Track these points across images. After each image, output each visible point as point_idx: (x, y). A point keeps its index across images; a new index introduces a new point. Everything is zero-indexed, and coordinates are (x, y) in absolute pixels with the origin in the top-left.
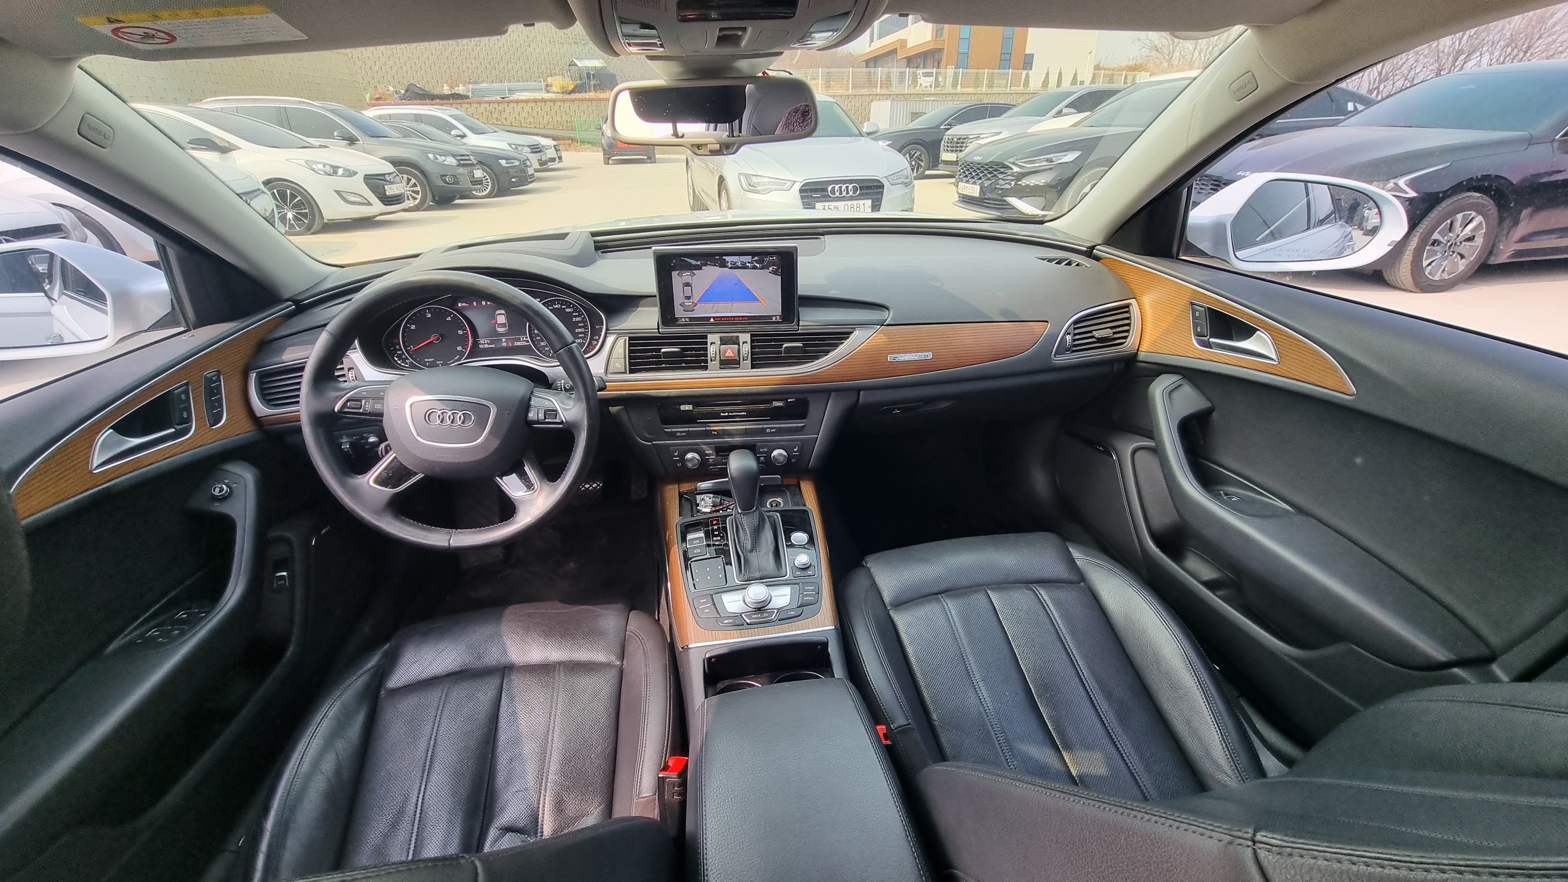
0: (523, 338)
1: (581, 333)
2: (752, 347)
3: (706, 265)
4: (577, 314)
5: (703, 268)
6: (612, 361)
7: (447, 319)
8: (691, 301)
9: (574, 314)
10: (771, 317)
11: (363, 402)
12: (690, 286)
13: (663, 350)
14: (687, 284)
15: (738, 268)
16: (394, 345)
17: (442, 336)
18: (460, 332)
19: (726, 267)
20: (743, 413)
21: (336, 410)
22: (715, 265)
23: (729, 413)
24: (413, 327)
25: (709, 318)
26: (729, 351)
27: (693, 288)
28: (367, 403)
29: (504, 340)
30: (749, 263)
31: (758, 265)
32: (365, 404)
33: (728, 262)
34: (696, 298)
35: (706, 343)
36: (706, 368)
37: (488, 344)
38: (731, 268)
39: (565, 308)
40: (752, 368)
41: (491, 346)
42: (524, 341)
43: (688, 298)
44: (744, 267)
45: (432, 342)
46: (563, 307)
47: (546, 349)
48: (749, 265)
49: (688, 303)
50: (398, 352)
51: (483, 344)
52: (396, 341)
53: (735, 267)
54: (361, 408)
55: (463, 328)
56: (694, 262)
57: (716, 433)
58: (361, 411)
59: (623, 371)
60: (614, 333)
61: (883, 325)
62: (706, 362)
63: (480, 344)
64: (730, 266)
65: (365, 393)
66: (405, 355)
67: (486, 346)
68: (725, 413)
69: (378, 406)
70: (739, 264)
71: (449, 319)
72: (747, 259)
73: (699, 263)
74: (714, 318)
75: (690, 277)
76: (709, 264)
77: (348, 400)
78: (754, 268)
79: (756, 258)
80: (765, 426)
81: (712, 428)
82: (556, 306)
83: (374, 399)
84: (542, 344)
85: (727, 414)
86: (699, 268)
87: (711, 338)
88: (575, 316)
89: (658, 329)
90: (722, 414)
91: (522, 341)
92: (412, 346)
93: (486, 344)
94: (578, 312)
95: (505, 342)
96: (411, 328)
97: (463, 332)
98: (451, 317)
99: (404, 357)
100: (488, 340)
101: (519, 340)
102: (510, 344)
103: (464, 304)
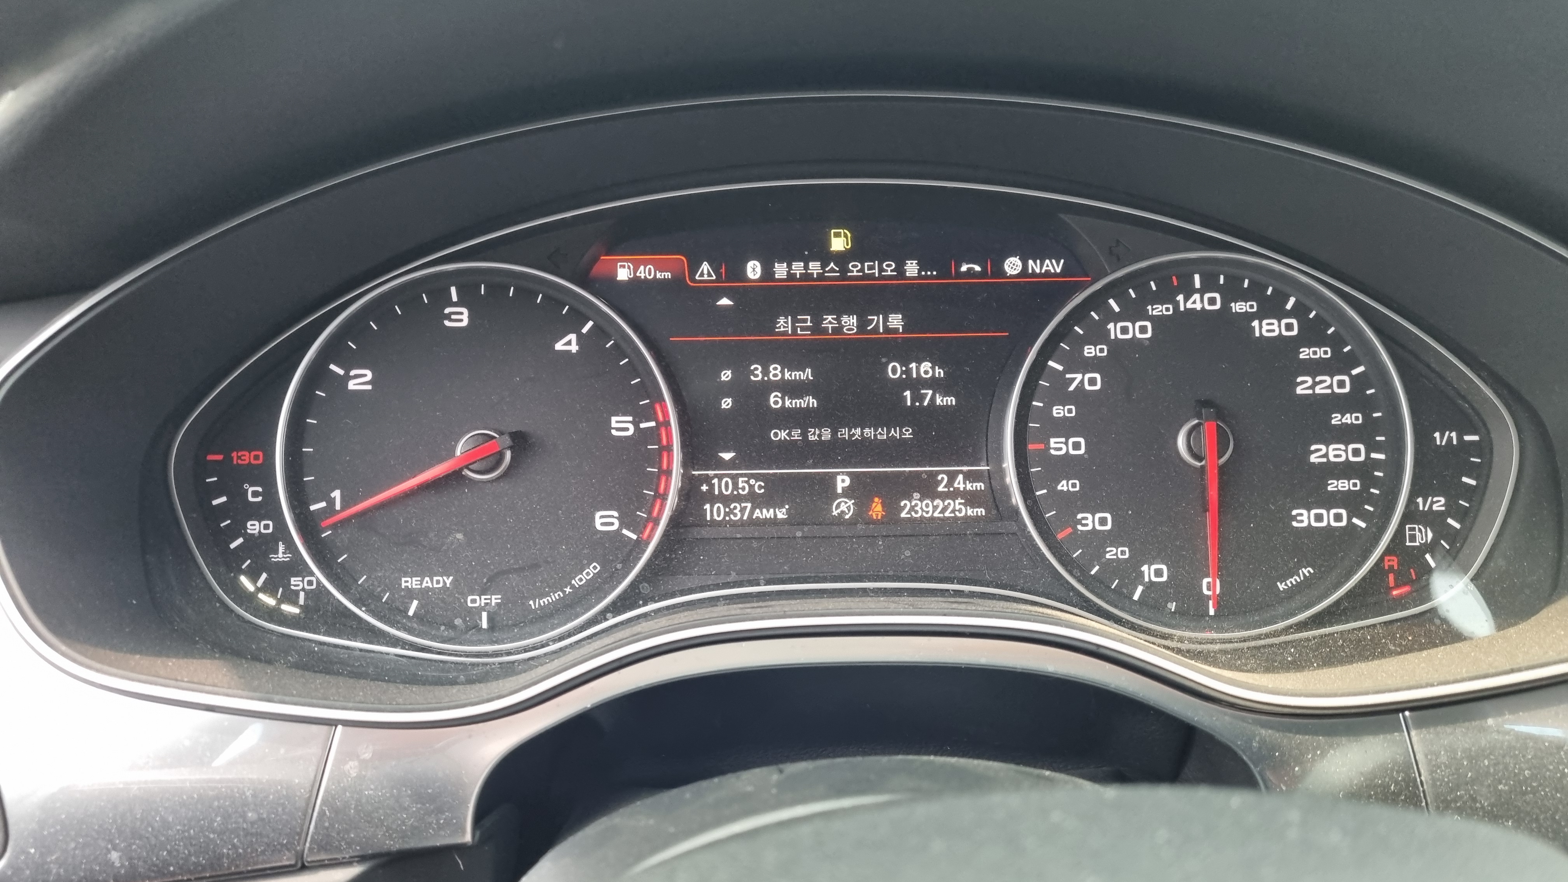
0: (952, 476)
1: (1345, 470)
4: (1323, 353)
7: (559, 346)
9: (1306, 353)
16: (231, 481)
17: (519, 442)
18: (625, 425)
24: (362, 382)
29: (843, 482)
37: (758, 502)
39: (1249, 317)
41: (767, 514)
45: (455, 478)
46: (1239, 307)
47: (1112, 553)
50: (254, 527)
51: (726, 500)
55: (643, 402)
63: (712, 498)
66: (291, 546)
67: (741, 512)
71: (568, 344)
82: (1196, 303)
84: (1089, 522)
88: (1315, 368)
91: (943, 496)
92: (336, 494)
93: (739, 499)
94: (1336, 342)
95: (847, 494)
96: (352, 385)
97: (636, 424)
98: (580, 338)
99: (281, 555)
100: (757, 477)
101: (928, 489)
102: (877, 509)
103: (644, 272)
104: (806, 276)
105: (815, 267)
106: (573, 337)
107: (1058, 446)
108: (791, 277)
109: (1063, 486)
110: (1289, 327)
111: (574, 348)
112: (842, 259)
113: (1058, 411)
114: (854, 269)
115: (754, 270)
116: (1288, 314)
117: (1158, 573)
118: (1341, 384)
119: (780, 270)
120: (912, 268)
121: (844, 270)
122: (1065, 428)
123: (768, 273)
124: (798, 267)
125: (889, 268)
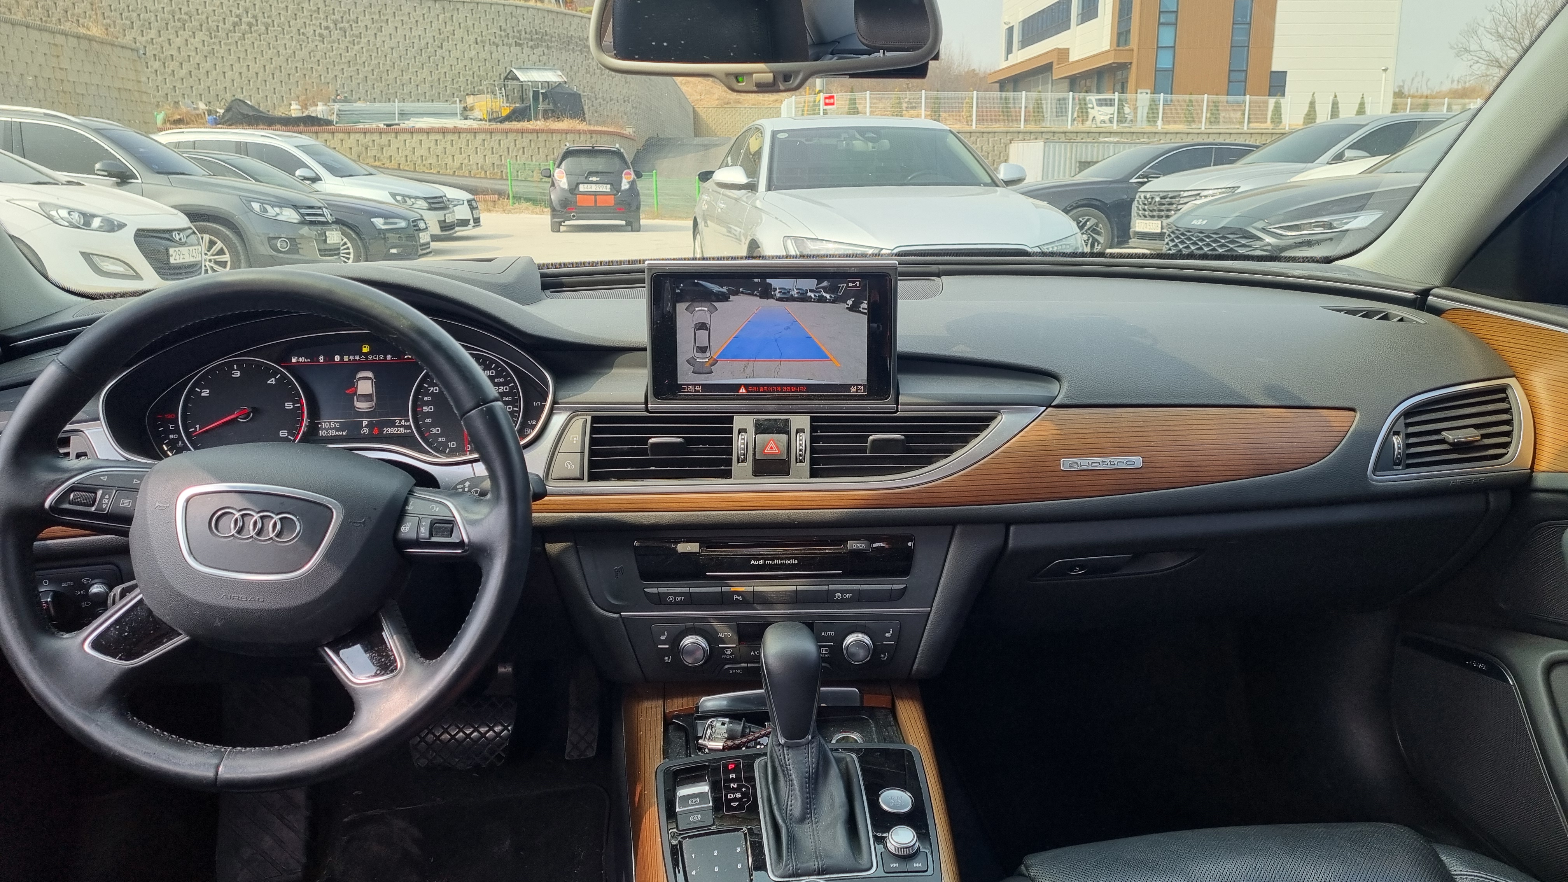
0: (401, 420)
2: (813, 440)
3: (736, 293)
4: (501, 380)
5: (731, 297)
6: (559, 458)
7: (269, 382)
8: (708, 354)
9: (497, 380)
10: (847, 387)
11: (100, 493)
12: (707, 329)
13: (651, 441)
14: (703, 326)
15: (792, 299)
16: (165, 423)
17: (255, 410)
18: (289, 405)
19: (772, 297)
20: (791, 562)
21: (47, 504)
22: (752, 294)
23: (765, 559)
24: (205, 393)
25: (738, 387)
26: (772, 444)
27: (712, 334)
28: (107, 496)
29: (365, 423)
30: (811, 291)
31: (828, 296)
32: (102, 497)
33: (776, 289)
34: (716, 350)
35: (730, 430)
36: (728, 474)
37: (337, 430)
38: (780, 300)
40: (811, 477)
41: (340, 433)
42: (402, 426)
43: (703, 350)
44: (803, 298)
45: (235, 420)
47: (440, 440)
48: (812, 295)
49: (701, 359)
50: (172, 437)
51: (327, 430)
52: (170, 416)
53: (787, 298)
54: (93, 505)
55: (295, 398)
56: (715, 288)
57: (740, 598)
58: (93, 509)
59: (577, 475)
60: (567, 409)
61: (1050, 406)
62: (729, 463)
63: (322, 429)
64: (778, 295)
65: (105, 479)
66: (183, 442)
67: (332, 433)
68: (759, 559)
69: (125, 503)
70: (794, 293)
71: (272, 381)
72: (811, 283)
73: (724, 289)
74: (746, 386)
75: (708, 314)
76: (742, 293)
77: (72, 489)
78: (821, 300)
79: (825, 284)
80: (831, 587)
81: (733, 589)
83: (119, 489)
84: (434, 431)
85: (761, 562)
86: (724, 298)
87: (739, 421)
88: (499, 384)
89: (646, 403)
90: (753, 562)
91: (397, 427)
92: (198, 426)
93: (332, 429)
94: (505, 377)
95: (366, 426)
96: (203, 394)
97: (293, 405)
98: (276, 379)
99: (180, 445)
100: (337, 422)
101: (392, 424)
102: (376, 431)
103: (301, 359)
104: (355, 360)
105: (357, 357)
106: (273, 379)
107: (426, 409)
108: (349, 360)
109: (427, 421)
110: (492, 373)
111: (274, 383)
112: (366, 354)
113: (426, 399)
114: (370, 357)
115: (337, 358)
116: (492, 369)
117: (453, 445)
118: (506, 389)
119: (346, 358)
120: (389, 357)
121: (367, 358)
122: (427, 404)
123: (342, 359)
124: (352, 357)
125: (382, 357)
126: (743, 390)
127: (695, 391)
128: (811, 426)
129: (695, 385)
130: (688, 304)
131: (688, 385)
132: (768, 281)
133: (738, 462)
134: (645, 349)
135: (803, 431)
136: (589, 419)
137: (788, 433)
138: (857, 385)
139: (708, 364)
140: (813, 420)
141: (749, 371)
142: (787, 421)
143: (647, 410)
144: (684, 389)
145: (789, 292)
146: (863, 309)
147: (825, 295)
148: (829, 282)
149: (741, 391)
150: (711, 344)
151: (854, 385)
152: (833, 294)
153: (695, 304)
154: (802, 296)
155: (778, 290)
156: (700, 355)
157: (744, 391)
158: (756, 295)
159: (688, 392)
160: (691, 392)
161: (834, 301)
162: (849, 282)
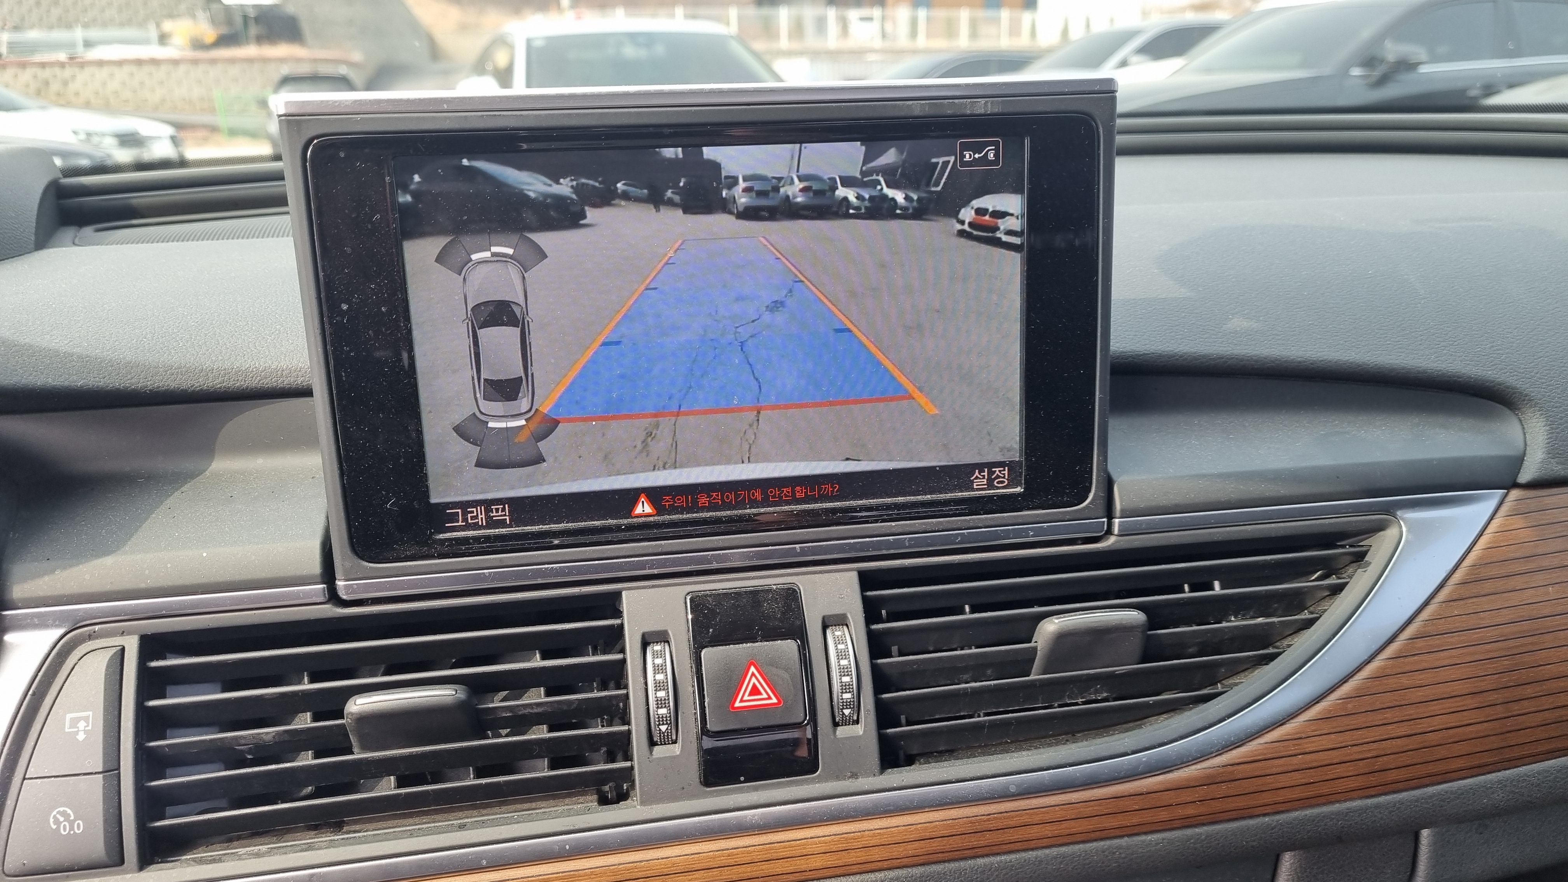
2: (877, 645)
3: (605, 198)
8: (523, 404)
10: (961, 474)
12: (513, 321)
13: (358, 705)
14: (499, 313)
15: (789, 211)
19: (724, 206)
25: (627, 498)
26: (754, 678)
30: (848, 182)
31: (899, 197)
33: (733, 181)
34: (551, 386)
35: (614, 639)
36: (620, 787)
38: (750, 214)
40: (883, 767)
44: (824, 206)
48: (851, 194)
49: (503, 420)
53: (771, 207)
56: (533, 184)
60: (42, 623)
61: (1516, 485)
62: (621, 747)
64: (743, 200)
70: (794, 191)
72: (847, 157)
73: (564, 188)
74: (655, 494)
75: (513, 272)
76: (626, 196)
78: (880, 209)
79: (890, 157)
86: (565, 216)
87: (642, 608)
89: (328, 574)
126: (643, 508)
127: (492, 523)
128: (866, 601)
129: (488, 504)
130: (442, 241)
131: (465, 506)
132: (709, 153)
133: (652, 743)
134: (306, 392)
135: (841, 621)
136: (132, 645)
137: (799, 633)
138: (991, 465)
139: (526, 433)
140: (867, 581)
141: (660, 447)
142: (791, 596)
143: (333, 597)
144: (454, 518)
145: (776, 189)
146: (1009, 233)
147: (890, 193)
148: (900, 151)
149: (639, 510)
150: (536, 369)
151: (980, 467)
152: (916, 188)
153: (467, 240)
154: (818, 201)
155: (742, 185)
156: (497, 407)
157: (648, 509)
158: (670, 203)
159: (468, 527)
160: (476, 527)
161: (918, 213)
162: (965, 147)
